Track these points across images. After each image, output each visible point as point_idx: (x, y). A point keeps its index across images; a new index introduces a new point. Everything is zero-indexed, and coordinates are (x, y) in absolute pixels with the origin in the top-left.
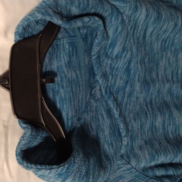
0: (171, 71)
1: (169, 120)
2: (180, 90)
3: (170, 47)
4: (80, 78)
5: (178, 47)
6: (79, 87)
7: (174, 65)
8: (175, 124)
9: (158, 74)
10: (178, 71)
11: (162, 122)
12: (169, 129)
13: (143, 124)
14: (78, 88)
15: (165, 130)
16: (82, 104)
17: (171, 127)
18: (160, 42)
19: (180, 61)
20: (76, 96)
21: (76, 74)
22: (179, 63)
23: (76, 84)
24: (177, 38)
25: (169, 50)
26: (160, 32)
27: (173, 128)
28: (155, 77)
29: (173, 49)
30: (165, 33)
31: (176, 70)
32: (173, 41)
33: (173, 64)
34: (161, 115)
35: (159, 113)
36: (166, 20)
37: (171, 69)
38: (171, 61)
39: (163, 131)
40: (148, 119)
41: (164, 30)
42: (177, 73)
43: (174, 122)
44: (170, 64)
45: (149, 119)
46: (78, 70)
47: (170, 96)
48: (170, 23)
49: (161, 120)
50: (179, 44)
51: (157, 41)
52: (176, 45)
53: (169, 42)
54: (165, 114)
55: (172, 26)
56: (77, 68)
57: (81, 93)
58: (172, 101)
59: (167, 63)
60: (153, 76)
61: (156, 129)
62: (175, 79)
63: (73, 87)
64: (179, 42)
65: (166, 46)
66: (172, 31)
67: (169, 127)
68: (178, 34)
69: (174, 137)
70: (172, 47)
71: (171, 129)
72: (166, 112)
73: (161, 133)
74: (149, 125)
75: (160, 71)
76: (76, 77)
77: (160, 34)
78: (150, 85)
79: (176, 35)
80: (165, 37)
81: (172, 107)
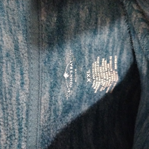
4: (23, 51)
6: (22, 74)
14: (18, 76)
16: (27, 115)
20: (11, 96)
21: (16, 41)
23: (13, 67)
46: (21, 32)
56: (19, 26)
57: (26, 87)
63: (4, 73)
76: (13, 48)
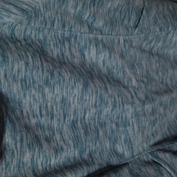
0: (38, 106)
1: (38, 154)
2: (50, 122)
3: (32, 86)
5: (41, 83)
7: (41, 100)
8: (45, 156)
9: (22, 111)
10: (47, 105)
11: (31, 157)
12: (38, 162)
13: (9, 163)
15: (34, 163)
17: (41, 159)
18: (20, 83)
19: (47, 95)
22: (46, 97)
24: (35, 75)
25: (32, 89)
26: (14, 73)
27: (43, 160)
28: (19, 115)
29: (36, 86)
30: (19, 73)
31: (45, 104)
32: (33, 79)
33: (39, 100)
34: (30, 151)
35: (28, 150)
36: (15, 61)
37: (38, 105)
38: (37, 97)
39: (31, 164)
40: (14, 157)
41: (17, 70)
42: (46, 107)
43: (44, 154)
44: (36, 100)
45: (16, 157)
47: (41, 129)
48: (20, 62)
49: (30, 155)
50: (41, 81)
51: (16, 82)
52: (38, 82)
53: (29, 81)
54: (35, 149)
55: (23, 66)
58: (43, 134)
59: (32, 100)
60: (17, 114)
61: (23, 164)
62: (44, 112)
64: (40, 78)
65: (28, 85)
66: (26, 69)
67: (38, 160)
68: (34, 72)
69: (43, 168)
70: (35, 85)
71: (41, 161)
72: (36, 147)
73: (29, 167)
74: (16, 163)
75: (24, 109)
77: (15, 75)
78: (15, 123)
79: (32, 73)
80: (22, 77)
81: (42, 140)
